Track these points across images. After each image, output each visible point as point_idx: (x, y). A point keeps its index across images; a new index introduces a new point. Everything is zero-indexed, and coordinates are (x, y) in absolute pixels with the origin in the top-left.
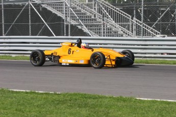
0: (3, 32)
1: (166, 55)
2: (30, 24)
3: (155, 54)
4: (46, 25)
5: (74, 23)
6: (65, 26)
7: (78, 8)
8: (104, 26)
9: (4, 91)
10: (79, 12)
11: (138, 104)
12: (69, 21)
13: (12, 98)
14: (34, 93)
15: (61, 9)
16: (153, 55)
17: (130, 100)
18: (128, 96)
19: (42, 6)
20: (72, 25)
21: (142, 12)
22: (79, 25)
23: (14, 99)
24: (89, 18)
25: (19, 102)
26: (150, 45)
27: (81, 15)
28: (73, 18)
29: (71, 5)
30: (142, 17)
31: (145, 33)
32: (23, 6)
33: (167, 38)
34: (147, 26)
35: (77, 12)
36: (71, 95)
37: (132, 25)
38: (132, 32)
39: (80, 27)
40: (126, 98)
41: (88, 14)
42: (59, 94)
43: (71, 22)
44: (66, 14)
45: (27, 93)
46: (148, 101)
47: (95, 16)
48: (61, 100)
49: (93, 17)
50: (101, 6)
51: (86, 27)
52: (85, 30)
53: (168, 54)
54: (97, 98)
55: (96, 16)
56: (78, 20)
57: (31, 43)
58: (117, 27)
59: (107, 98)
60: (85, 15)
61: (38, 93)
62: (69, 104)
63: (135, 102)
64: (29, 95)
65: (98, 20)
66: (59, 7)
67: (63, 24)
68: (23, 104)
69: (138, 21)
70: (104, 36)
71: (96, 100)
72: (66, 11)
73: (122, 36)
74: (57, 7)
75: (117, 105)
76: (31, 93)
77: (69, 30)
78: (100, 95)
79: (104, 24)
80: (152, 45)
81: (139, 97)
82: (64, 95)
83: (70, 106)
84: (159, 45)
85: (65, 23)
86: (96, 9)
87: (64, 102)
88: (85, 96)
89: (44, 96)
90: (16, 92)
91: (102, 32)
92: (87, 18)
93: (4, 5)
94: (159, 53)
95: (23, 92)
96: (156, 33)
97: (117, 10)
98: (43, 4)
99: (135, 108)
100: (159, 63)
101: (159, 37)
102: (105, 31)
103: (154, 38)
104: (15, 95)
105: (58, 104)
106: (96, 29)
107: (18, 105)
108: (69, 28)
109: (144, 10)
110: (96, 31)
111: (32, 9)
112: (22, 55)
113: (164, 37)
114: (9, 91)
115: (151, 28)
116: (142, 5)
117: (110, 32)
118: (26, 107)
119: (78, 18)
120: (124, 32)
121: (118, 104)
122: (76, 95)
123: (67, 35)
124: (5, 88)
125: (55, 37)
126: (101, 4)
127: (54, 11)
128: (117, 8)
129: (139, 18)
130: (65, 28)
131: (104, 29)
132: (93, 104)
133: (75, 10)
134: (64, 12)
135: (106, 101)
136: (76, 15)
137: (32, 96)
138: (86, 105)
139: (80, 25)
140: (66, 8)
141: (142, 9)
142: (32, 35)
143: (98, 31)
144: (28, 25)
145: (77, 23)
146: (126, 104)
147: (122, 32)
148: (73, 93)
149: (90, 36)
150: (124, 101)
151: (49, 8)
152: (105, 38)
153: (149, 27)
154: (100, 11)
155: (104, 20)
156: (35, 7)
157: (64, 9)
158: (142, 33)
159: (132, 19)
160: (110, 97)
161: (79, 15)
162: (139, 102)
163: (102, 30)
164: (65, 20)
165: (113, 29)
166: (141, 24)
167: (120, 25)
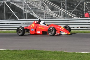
3: (74, 27)
5: (28, 12)
6: (24, 14)
7: (31, 4)
8: (45, 13)
10: (31, 6)
11: (65, 55)
12: (26, 11)
14: (9, 50)
15: (21, 5)
17: (61, 53)
18: (60, 51)
21: (66, 5)
28: (28, 9)
29: (27, 2)
32: (1, 3)
36: (29, 51)
37: (61, 12)
38: (61, 16)
39: (32, 14)
41: (36, 7)
42: (22, 51)
44: (24, 7)
45: (5, 51)
47: (40, 8)
48: (23, 54)
50: (43, 2)
51: (36, 14)
54: (43, 52)
59: (48, 52)
62: (28, 56)
63: (63, 54)
65: (42, 10)
66: (20, 3)
68: (3, 57)
70: (45, 19)
71: (42, 54)
72: (24, 5)
73: (55, 18)
76: (7, 51)
77: (26, 16)
78: (45, 50)
79: (45, 12)
81: (66, 51)
82: (25, 51)
85: (24, 12)
86: (41, 4)
87: (25, 55)
88: (36, 52)
89: (14, 52)
92: (36, 9)
94: (76, 27)
95: (2, 50)
96: (74, 16)
97: (52, 4)
98: (11, 2)
103: (73, 19)
105: (22, 56)
106: (41, 15)
111: (6, 5)
113: (78, 18)
115: (71, 13)
116: (66, 1)
117: (48, 16)
118: (5, 58)
122: (31, 51)
125: (19, 20)
127: (18, 6)
128: (52, 3)
129: (64, 8)
131: (45, 15)
132: (41, 56)
133: (29, 5)
135: (48, 54)
137: (7, 52)
138: (37, 56)
140: (24, 4)
141: (66, 3)
142: (6, 19)
144: (4, 14)
146: (59, 55)
147: (55, 16)
149: (38, 19)
150: (58, 53)
151: (15, 4)
153: (70, 13)
154: (43, 5)
155: (45, 10)
158: (66, 16)
159: (61, 9)
160: (50, 52)
161: (32, 8)
162: (66, 54)
163: (44, 15)
164: (24, 11)
165: (50, 15)
166: (65, 11)
167: (54, 12)
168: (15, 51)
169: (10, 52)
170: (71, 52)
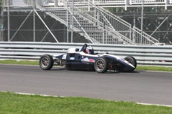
0: (9, 38)
1: (164, 63)
2: (34, 30)
3: (153, 61)
4: (49, 32)
5: (76, 30)
6: (68, 33)
7: (81, 16)
8: (105, 34)
9: (10, 94)
10: (81, 20)
11: (139, 109)
12: (72, 28)
13: (18, 101)
14: (39, 96)
15: (64, 17)
16: (151, 62)
17: (131, 104)
18: (129, 101)
19: (46, 14)
21: (142, 21)
22: (81, 32)
23: (20, 102)
24: (91, 26)
25: (25, 105)
27: (83, 23)
28: (75, 25)
29: (74, 13)
30: (142, 25)
31: (144, 41)
32: (28, 13)
33: (165, 46)
34: (146, 34)
35: (79, 20)
36: (74, 99)
37: (132, 33)
38: (132, 40)
39: (82, 34)
40: (127, 103)
41: (90, 22)
42: (62, 98)
43: (74, 29)
44: (69, 21)
45: (32, 96)
46: (148, 106)
47: (96, 24)
48: (64, 103)
49: (94, 25)
50: (103, 14)
51: (88, 34)
52: (87, 37)
53: (166, 61)
54: (99, 102)
55: (98, 24)
56: (80, 27)
57: (35, 48)
58: (118, 35)
59: (108, 102)
60: (87, 23)
61: (42, 97)
62: (72, 108)
63: (135, 106)
64: (34, 98)
65: (100, 28)
66: (62, 14)
67: (66, 31)
68: (28, 107)
69: (137, 29)
70: (105, 43)
71: (98, 104)
72: (69, 19)
73: (122, 43)
74: (60, 14)
75: (118, 109)
76: (36, 96)
77: (72, 37)
78: (102, 99)
79: (105, 32)
80: (151, 53)
81: (140, 102)
82: (68, 99)
84: (157, 53)
85: (68, 30)
86: (98, 18)
87: (68, 105)
88: (87, 101)
89: (49, 100)
90: (22, 95)
91: (103, 39)
92: (89, 26)
93: (10, 12)
94: (157, 61)
95: (28, 95)
96: (155, 41)
97: (118, 19)
98: (47, 11)
99: (135, 112)
100: (158, 70)
101: (157, 45)
102: (106, 38)
103: (153, 46)
104: (20, 98)
105: (62, 107)
106: (98, 36)
107: (23, 108)
108: (72, 35)
109: (144, 19)
111: (37, 16)
112: (26, 60)
113: (162, 45)
114: (15, 94)
115: (150, 36)
116: (142, 14)
117: (110, 40)
118: (31, 109)
119: (80, 25)
120: (124, 40)
121: (120, 108)
122: (79, 99)
123: (70, 42)
124: (11, 91)
125: (58, 43)
126: (103, 13)
127: (57, 19)
128: (118, 17)
129: (138, 26)
130: (68, 35)
131: (105, 37)
132: (96, 108)
133: (77, 18)
134: (67, 20)
136: (78, 23)
137: (37, 99)
138: (89, 109)
140: (69, 16)
141: (142, 18)
142: (36, 41)
143: (100, 38)
144: (33, 32)
145: (79, 31)
146: (127, 108)
147: (122, 40)
148: (76, 97)
149: (92, 43)
150: (125, 105)
151: (53, 16)
152: (106, 45)
153: (148, 35)
154: (101, 20)
155: (105, 28)
156: (39, 14)
157: (67, 16)
158: (141, 41)
159: (132, 27)
160: (112, 102)
162: (139, 107)
163: (103, 37)
164: (68, 28)
165: (114, 37)
166: (140, 32)
167: (120, 33)
168: (50, 97)
170: (149, 104)
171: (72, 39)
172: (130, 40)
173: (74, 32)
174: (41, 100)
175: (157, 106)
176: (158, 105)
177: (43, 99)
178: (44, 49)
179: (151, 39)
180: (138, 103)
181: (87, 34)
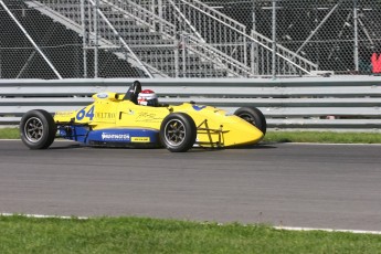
1: (332, 121)
3: (306, 117)
4: (37, 53)
5: (105, 45)
6: (84, 53)
7: (116, 9)
8: (180, 52)
10: (118, 19)
11: (280, 242)
12: (95, 41)
15: (73, 12)
17: (260, 231)
18: (254, 222)
19: (26, 6)
20: (103, 50)
21: (274, 17)
22: (118, 50)
24: (144, 33)
26: (294, 96)
27: (124, 26)
28: (104, 33)
30: (274, 27)
31: (282, 67)
33: (334, 78)
34: (285, 49)
35: (113, 19)
36: (113, 222)
37: (248, 48)
38: (249, 65)
39: (121, 56)
40: (249, 227)
41: (140, 23)
42: (84, 221)
43: (100, 43)
44: (87, 23)
46: (303, 233)
47: (158, 28)
48: (89, 234)
49: (153, 31)
50: (172, 3)
51: (137, 54)
52: (135, 61)
53: (337, 117)
54: (177, 229)
55: (161, 28)
56: (117, 38)
57: (3, 96)
58: (213, 54)
59: (201, 227)
60: (134, 27)
61: (32, 220)
62: (111, 245)
63: (271, 236)
64: (10, 224)
65: (166, 37)
66: (68, 6)
67: (81, 49)
69: (263, 37)
70: (181, 76)
71: (177, 234)
72: (87, 16)
73: (225, 75)
74: (63, 6)
75: (228, 245)
76: (16, 219)
77: (96, 64)
78: (185, 220)
79: (180, 47)
80: (299, 96)
81: (281, 223)
82: (97, 224)
83: (113, 249)
84: (315, 96)
85: (85, 47)
86: (160, 11)
87: (99, 240)
88: (148, 225)
89: (49, 226)
91: (176, 67)
92: (139, 34)
94: (316, 116)
96: (309, 68)
97: (212, 13)
99: (273, 251)
101: (315, 75)
102: (184, 63)
103: (304, 79)
105: (84, 244)
106: (162, 59)
108: (96, 59)
109: (278, 12)
110: (162, 65)
113: (328, 75)
115: (295, 55)
117: (194, 67)
119: (116, 33)
120: (230, 66)
121: (232, 242)
123: (91, 75)
125: (61, 80)
127: (57, 17)
128: (211, 8)
129: (266, 32)
130: (85, 59)
131: (181, 60)
132: (170, 244)
133: (108, 13)
134: (83, 20)
135: (202, 235)
136: (111, 27)
137: (18, 226)
138: (153, 247)
139: (122, 49)
140: (86, 9)
141: (274, 8)
142: (5, 76)
143: (167, 63)
145: (115, 46)
146: (249, 241)
147: (225, 67)
148: (118, 217)
149: (147, 76)
150: (246, 233)
151: (46, 11)
152: (185, 80)
153: (290, 52)
154: (169, 15)
155: (178, 37)
156: (9, 7)
157: (82, 11)
158: (274, 66)
160: (210, 227)
161: (119, 26)
162: (281, 237)
163: (176, 61)
164: (84, 40)
165: (203, 60)
166: (270, 45)
167: (218, 48)
168: (52, 220)
169: (28, 224)
170: (305, 229)
171: (96, 68)
172: (245, 66)
173: (101, 52)
174: (30, 230)
175: (326, 234)
176: (331, 230)
177: (35, 225)
178: (25, 96)
179: (297, 61)
180: (277, 228)
181: (134, 55)
